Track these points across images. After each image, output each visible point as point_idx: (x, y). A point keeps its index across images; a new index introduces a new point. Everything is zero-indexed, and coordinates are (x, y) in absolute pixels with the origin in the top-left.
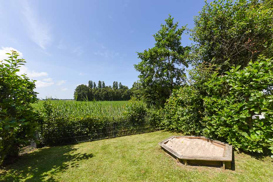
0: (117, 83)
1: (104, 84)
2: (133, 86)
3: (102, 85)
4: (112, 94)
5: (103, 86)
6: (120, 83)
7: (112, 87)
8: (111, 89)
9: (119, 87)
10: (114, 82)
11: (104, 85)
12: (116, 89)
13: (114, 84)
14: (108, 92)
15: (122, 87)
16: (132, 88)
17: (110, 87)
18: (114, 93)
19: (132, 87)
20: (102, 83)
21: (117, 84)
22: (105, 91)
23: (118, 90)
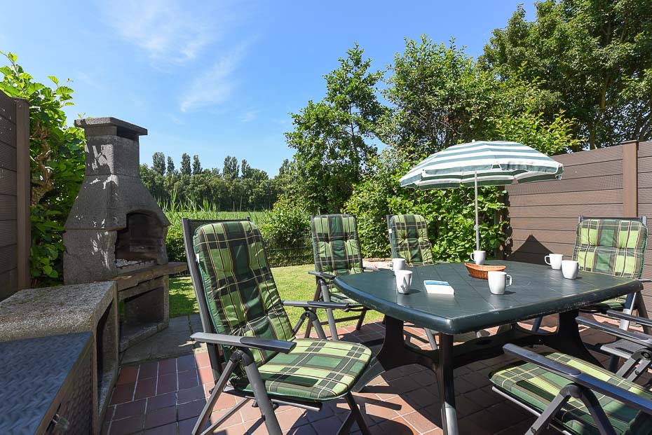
0: (235, 160)
1: (197, 164)
2: (282, 170)
3: (192, 167)
4: (222, 192)
5: (195, 169)
6: (244, 162)
7: (221, 172)
8: (219, 177)
9: (240, 174)
10: (227, 159)
11: (199, 166)
12: (234, 177)
13: (226, 164)
14: (208, 187)
15: (249, 173)
16: (280, 177)
17: (216, 171)
18: (227, 188)
19: (278, 173)
20: (192, 161)
21: (235, 165)
22: (201, 183)
23: (239, 181)
